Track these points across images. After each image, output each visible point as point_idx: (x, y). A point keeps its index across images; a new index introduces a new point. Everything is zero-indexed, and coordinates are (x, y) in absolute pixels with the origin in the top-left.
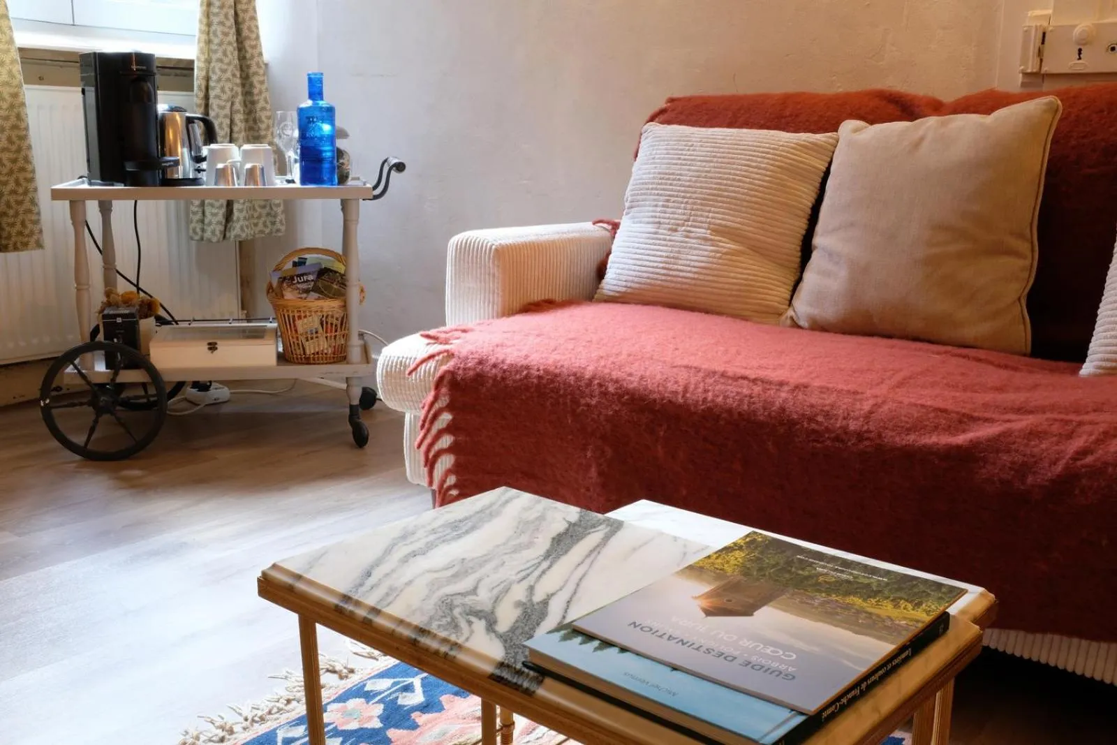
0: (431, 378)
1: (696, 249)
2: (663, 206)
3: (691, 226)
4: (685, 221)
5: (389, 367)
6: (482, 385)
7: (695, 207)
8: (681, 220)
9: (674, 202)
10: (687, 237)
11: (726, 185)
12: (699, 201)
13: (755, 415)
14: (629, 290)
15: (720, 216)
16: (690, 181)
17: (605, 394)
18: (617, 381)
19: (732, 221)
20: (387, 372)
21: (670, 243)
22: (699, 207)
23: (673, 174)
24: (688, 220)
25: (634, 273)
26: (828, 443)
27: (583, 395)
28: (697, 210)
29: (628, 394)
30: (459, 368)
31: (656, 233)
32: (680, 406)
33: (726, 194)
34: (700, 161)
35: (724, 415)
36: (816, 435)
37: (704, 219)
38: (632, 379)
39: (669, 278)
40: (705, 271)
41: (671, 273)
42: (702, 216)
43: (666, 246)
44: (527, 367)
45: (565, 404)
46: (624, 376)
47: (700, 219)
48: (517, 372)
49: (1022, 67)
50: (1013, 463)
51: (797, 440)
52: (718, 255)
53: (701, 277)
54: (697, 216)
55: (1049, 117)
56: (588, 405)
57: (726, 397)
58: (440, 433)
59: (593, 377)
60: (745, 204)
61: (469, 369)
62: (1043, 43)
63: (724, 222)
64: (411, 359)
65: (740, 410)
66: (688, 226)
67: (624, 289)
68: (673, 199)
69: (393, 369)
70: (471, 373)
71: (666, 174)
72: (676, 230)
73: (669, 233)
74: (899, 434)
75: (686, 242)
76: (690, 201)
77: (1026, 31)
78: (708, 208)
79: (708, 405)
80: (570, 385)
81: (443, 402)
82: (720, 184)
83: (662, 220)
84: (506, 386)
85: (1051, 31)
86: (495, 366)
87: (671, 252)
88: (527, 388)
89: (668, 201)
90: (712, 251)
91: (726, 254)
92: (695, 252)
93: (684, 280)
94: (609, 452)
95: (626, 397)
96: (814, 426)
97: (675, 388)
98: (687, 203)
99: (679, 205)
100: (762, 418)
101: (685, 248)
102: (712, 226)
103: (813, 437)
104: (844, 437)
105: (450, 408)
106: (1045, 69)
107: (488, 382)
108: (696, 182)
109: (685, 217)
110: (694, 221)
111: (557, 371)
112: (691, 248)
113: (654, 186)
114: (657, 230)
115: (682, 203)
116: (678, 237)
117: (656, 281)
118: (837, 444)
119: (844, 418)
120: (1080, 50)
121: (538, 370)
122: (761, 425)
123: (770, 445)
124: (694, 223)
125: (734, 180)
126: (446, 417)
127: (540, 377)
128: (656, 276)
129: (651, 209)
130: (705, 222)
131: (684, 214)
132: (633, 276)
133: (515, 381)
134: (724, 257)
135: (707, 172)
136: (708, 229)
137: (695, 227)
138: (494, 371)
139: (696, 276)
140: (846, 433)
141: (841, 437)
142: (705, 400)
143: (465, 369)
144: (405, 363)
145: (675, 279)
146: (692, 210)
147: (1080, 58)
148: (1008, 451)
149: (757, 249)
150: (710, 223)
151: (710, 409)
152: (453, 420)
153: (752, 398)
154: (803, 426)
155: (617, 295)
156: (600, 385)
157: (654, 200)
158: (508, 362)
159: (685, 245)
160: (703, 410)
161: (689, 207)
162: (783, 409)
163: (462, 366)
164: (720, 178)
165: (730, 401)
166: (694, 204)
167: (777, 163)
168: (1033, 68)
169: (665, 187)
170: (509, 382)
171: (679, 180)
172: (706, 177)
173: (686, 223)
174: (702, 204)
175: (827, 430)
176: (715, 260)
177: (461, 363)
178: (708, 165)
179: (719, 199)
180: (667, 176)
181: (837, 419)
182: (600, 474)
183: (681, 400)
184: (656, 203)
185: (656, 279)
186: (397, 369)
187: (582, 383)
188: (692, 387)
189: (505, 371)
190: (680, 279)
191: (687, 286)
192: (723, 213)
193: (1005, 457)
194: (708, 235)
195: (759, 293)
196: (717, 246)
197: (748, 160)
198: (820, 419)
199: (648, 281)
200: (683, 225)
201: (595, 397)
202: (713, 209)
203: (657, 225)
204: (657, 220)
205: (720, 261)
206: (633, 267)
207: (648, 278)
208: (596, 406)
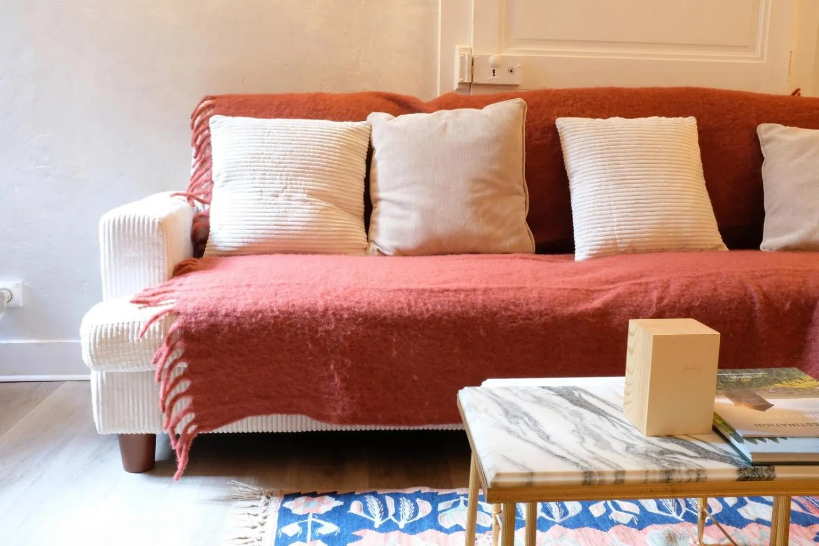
0: (157, 336)
1: (298, 208)
2: (260, 179)
3: (290, 192)
4: (284, 188)
5: (103, 335)
6: (218, 332)
7: (289, 178)
8: (281, 188)
9: (269, 175)
10: (289, 200)
11: (309, 160)
12: (292, 173)
13: (467, 313)
14: (246, 245)
15: (311, 183)
16: (278, 158)
17: (339, 320)
18: (348, 309)
19: (320, 186)
20: (101, 338)
21: (275, 206)
22: (293, 177)
23: (263, 154)
24: (286, 188)
25: (250, 231)
26: (521, 322)
27: (319, 324)
28: (291, 179)
29: (360, 317)
30: (191, 323)
31: (260, 199)
32: (408, 317)
33: (311, 167)
34: (281, 143)
35: (446, 318)
36: (512, 319)
37: (299, 186)
38: (362, 305)
39: (282, 232)
40: (312, 224)
41: (283, 228)
42: (296, 184)
43: (273, 208)
44: (260, 311)
45: (303, 334)
46: (353, 304)
47: (295, 186)
48: (252, 317)
49: (461, 79)
50: (630, 311)
51: (500, 324)
52: (317, 211)
53: (308, 228)
54: (291, 184)
55: (522, 111)
56: (326, 331)
57: (442, 306)
58: (177, 381)
59: (326, 310)
60: (327, 173)
61: (201, 322)
62: (473, 65)
63: (315, 188)
64: (128, 323)
65: (456, 312)
66: (287, 192)
67: (241, 245)
68: (268, 173)
69: (109, 336)
70: (204, 325)
71: (256, 154)
72: (277, 196)
73: (273, 198)
74: (564, 308)
75: (290, 204)
76: (284, 173)
77: (462, 57)
78: (300, 178)
79: (431, 313)
80: (305, 319)
81: (178, 353)
82: (304, 160)
83: (263, 190)
84: (242, 330)
85: (477, 58)
86: (227, 315)
87: (279, 212)
88: (264, 328)
89: (264, 174)
90: (312, 209)
91: (321, 210)
92: (299, 211)
93: (295, 232)
94: (349, 362)
95: (360, 319)
96: (509, 313)
97: (399, 306)
98: (281, 175)
99: (275, 177)
100: (473, 314)
101: (289, 208)
102: (306, 191)
103: (511, 320)
104: (530, 316)
105: (185, 357)
106: (475, 81)
107: (223, 329)
108: (284, 159)
109: (283, 186)
110: (291, 188)
111: (291, 310)
112: (294, 208)
113: (248, 164)
114: (261, 197)
115: (277, 175)
116: (281, 200)
117: (270, 235)
118: (528, 322)
119: (527, 304)
120: (494, 71)
121: (272, 311)
122: (472, 320)
123: (482, 332)
124: (292, 190)
125: (314, 156)
126: (183, 365)
127: (275, 317)
128: (270, 232)
129: (250, 181)
130: (301, 188)
131: (281, 183)
132: (248, 234)
133: (251, 324)
134: (323, 212)
135: (290, 151)
136: (304, 193)
137: (293, 192)
138: (227, 320)
139: (304, 228)
140: (531, 313)
141: (529, 316)
142: (427, 310)
143: (196, 323)
144: (123, 328)
145: (288, 232)
146: (287, 179)
147: (494, 75)
148: (624, 306)
149: (340, 205)
150: (304, 189)
151: (433, 316)
152: (189, 366)
153: (461, 302)
154: (501, 314)
155: (234, 249)
156: (334, 314)
157: (251, 174)
158: (239, 309)
159: (289, 206)
160: (428, 317)
161: (284, 178)
162: (485, 306)
163: (193, 320)
164: (303, 155)
165: (446, 307)
166: (288, 175)
167: (341, 143)
168: (468, 80)
169: (258, 164)
170: (247, 326)
171: (270, 158)
172: (290, 155)
173: (285, 190)
174: (294, 175)
175: (519, 314)
176: (316, 215)
177: (191, 318)
178: (289, 146)
179: (306, 171)
180: (257, 156)
181: (522, 306)
182: (343, 380)
183: (408, 313)
184: (253, 177)
185: (270, 234)
186: (114, 335)
187: (317, 315)
188: (413, 303)
189: (238, 318)
190: (292, 232)
191: (299, 237)
192: (313, 181)
193: (624, 309)
194: (305, 196)
195: (351, 236)
196: (315, 205)
197: (321, 142)
198: (512, 307)
199: (264, 236)
200: (283, 192)
201: (332, 323)
202: (303, 178)
203: (260, 193)
204: (259, 189)
205: (320, 215)
206: (248, 227)
207: (263, 234)
208: (334, 330)
